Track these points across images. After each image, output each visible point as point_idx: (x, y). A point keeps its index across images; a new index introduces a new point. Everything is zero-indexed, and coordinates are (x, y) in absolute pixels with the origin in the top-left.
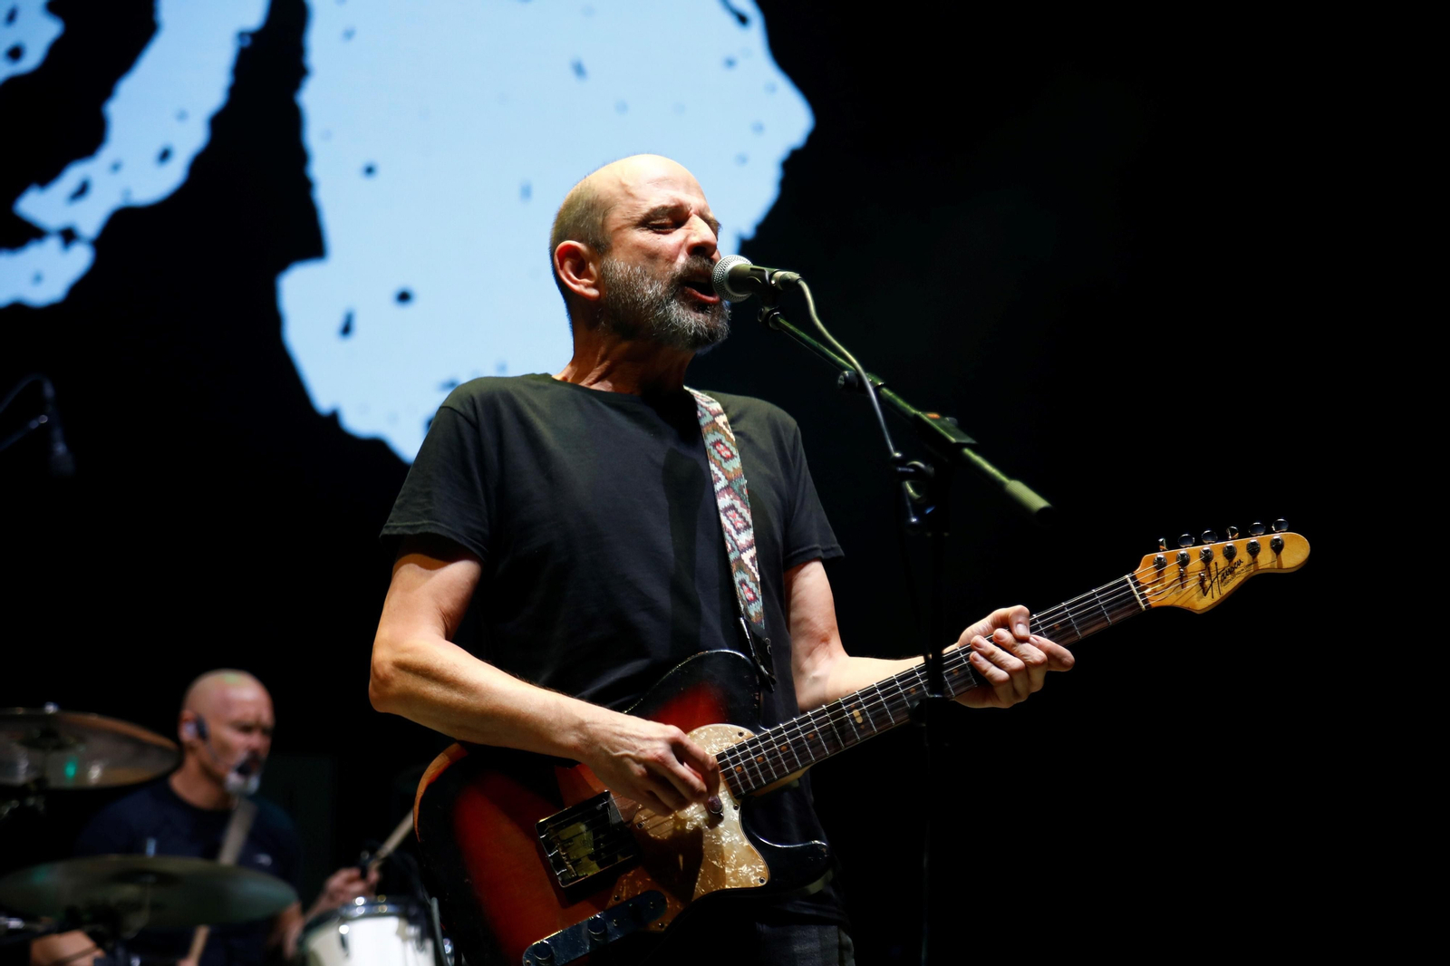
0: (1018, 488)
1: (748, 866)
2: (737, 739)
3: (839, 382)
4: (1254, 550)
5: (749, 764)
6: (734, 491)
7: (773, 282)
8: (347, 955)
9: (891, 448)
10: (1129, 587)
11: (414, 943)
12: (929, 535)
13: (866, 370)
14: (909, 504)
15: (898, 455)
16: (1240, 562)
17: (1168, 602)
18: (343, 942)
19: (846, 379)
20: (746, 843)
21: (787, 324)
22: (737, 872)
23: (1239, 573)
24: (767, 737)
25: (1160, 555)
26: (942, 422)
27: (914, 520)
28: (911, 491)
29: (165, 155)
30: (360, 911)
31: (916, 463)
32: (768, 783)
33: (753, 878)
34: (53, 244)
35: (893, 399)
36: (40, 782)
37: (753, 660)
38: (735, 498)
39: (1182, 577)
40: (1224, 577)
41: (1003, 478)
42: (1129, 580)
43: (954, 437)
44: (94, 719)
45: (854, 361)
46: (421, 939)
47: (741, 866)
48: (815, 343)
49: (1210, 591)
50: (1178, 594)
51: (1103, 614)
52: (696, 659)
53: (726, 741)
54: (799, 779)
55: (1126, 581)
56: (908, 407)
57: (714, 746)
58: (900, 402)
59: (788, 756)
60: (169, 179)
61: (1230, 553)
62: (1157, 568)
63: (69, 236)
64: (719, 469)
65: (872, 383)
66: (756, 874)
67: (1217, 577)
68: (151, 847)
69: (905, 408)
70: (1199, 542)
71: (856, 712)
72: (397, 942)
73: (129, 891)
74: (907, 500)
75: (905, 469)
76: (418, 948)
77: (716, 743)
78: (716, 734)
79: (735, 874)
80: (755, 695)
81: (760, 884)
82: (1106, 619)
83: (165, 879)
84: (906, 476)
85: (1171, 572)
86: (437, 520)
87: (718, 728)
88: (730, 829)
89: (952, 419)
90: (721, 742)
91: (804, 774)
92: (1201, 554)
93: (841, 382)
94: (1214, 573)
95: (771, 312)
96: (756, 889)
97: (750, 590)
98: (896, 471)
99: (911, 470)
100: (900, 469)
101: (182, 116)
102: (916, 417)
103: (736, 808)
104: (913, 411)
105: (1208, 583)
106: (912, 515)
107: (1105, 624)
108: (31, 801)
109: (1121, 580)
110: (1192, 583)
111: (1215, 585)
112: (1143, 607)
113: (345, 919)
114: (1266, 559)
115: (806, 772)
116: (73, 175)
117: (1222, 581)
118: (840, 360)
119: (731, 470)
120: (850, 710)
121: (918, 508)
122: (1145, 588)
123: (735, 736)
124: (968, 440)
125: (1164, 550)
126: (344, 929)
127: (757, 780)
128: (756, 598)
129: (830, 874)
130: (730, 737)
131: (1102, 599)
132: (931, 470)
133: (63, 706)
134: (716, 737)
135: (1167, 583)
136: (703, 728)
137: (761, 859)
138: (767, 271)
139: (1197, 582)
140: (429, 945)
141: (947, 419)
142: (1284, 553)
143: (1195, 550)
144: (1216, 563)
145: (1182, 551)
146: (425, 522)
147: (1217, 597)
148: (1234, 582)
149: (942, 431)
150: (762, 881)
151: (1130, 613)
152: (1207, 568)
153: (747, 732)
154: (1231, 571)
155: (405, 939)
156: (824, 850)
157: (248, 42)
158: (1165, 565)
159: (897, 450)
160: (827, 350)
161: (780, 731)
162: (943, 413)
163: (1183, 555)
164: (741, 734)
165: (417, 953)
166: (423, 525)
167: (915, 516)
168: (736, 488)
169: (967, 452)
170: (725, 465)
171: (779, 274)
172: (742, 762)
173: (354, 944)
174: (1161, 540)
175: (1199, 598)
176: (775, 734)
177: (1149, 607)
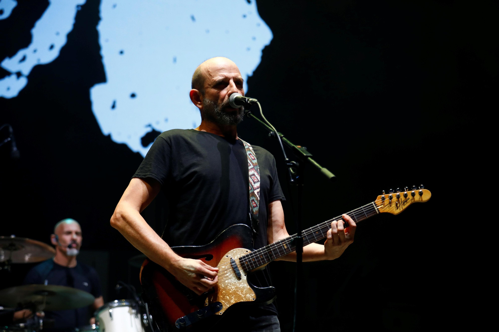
0: (325, 171)
1: (249, 294)
2: (246, 253)
3: (269, 135)
4: (413, 195)
5: (250, 261)
6: (255, 169)
7: (249, 102)
8: (112, 319)
9: (286, 157)
10: (373, 206)
11: (134, 315)
12: (297, 185)
13: (278, 131)
14: (291, 175)
15: (287, 159)
16: (409, 198)
17: (386, 211)
18: (111, 315)
19: (271, 134)
20: (249, 287)
21: (253, 116)
22: (245, 296)
23: (408, 202)
24: (256, 252)
25: (383, 196)
26: (302, 149)
27: (292, 180)
28: (292, 171)
29: (52, 47)
30: (116, 305)
31: (293, 162)
32: (256, 268)
33: (251, 298)
34: (14, 77)
35: (286, 141)
36: (9, 261)
37: (251, 228)
38: (255, 172)
39: (390, 203)
40: (404, 203)
41: (320, 167)
42: (373, 204)
43: (305, 154)
44: (27, 239)
45: (274, 128)
46: (136, 314)
47: (247, 294)
48: (262, 122)
49: (399, 208)
50: (389, 208)
51: (365, 215)
52: (233, 227)
53: (242, 254)
54: (265, 266)
55: (372, 204)
56: (291, 144)
57: (238, 255)
58: (289, 142)
59: (263, 259)
60: (53, 55)
61: (406, 196)
62: (382, 200)
63: (19, 75)
64: (251, 162)
65: (280, 136)
66: (252, 297)
67: (401, 203)
68: (46, 283)
69: (290, 144)
70: (396, 192)
71: (284, 245)
72: (128, 315)
73: (39, 298)
74: (290, 174)
75: (290, 164)
76: (135, 317)
77: (239, 254)
78: (239, 251)
79: (245, 297)
80: (252, 239)
81: (253, 300)
82: (366, 216)
83: (51, 293)
84: (290, 166)
85: (387, 201)
86: (152, 173)
87: (240, 249)
88: (244, 282)
89: (305, 148)
90: (241, 254)
91: (267, 265)
92: (396, 196)
93: (270, 135)
94: (400, 202)
95: (248, 112)
96: (252, 302)
97: (255, 203)
98: (287, 164)
99: (292, 164)
100: (288, 164)
101: (58, 34)
102: (294, 147)
103: (245, 275)
104: (293, 145)
105: (398, 205)
106: (292, 179)
107: (365, 218)
108: (6, 267)
109: (371, 203)
110: (394, 205)
111: (401, 206)
112: (378, 213)
113: (111, 307)
114: (417, 198)
115: (268, 264)
116: (20, 54)
117: (403, 205)
118: (270, 128)
119: (254, 163)
120: (283, 244)
121: (294, 176)
122: (378, 206)
123: (245, 252)
124: (310, 155)
125: (384, 194)
126: (111, 311)
127: (253, 267)
128: (257, 206)
129: (276, 297)
130: (244, 252)
131: (364, 210)
132: (298, 164)
133: (16, 235)
134: (239, 252)
135: (386, 205)
136: (235, 249)
137: (253, 292)
138: (247, 98)
139: (395, 205)
140: (139, 316)
141: (303, 148)
142: (423, 196)
143: (394, 195)
144: (401, 199)
145: (390, 195)
146: (149, 173)
147: (401, 210)
148: (407, 205)
149: (301, 152)
150: (254, 299)
151: (373, 214)
152: (398, 201)
153: (249, 251)
154: (406, 201)
155: (131, 314)
156: (274, 289)
157: (80, 8)
158: (385, 199)
159: (287, 158)
160: (266, 125)
161: (260, 251)
162: (302, 146)
163: (390, 196)
164: (247, 251)
165: (135, 319)
166: (148, 174)
167: (293, 179)
168: (256, 169)
169: (309, 158)
170: (252, 161)
171: (251, 99)
172: (247, 260)
173: (114, 316)
174: (383, 191)
175: (396, 210)
176: (258, 251)
177: (379, 213)
